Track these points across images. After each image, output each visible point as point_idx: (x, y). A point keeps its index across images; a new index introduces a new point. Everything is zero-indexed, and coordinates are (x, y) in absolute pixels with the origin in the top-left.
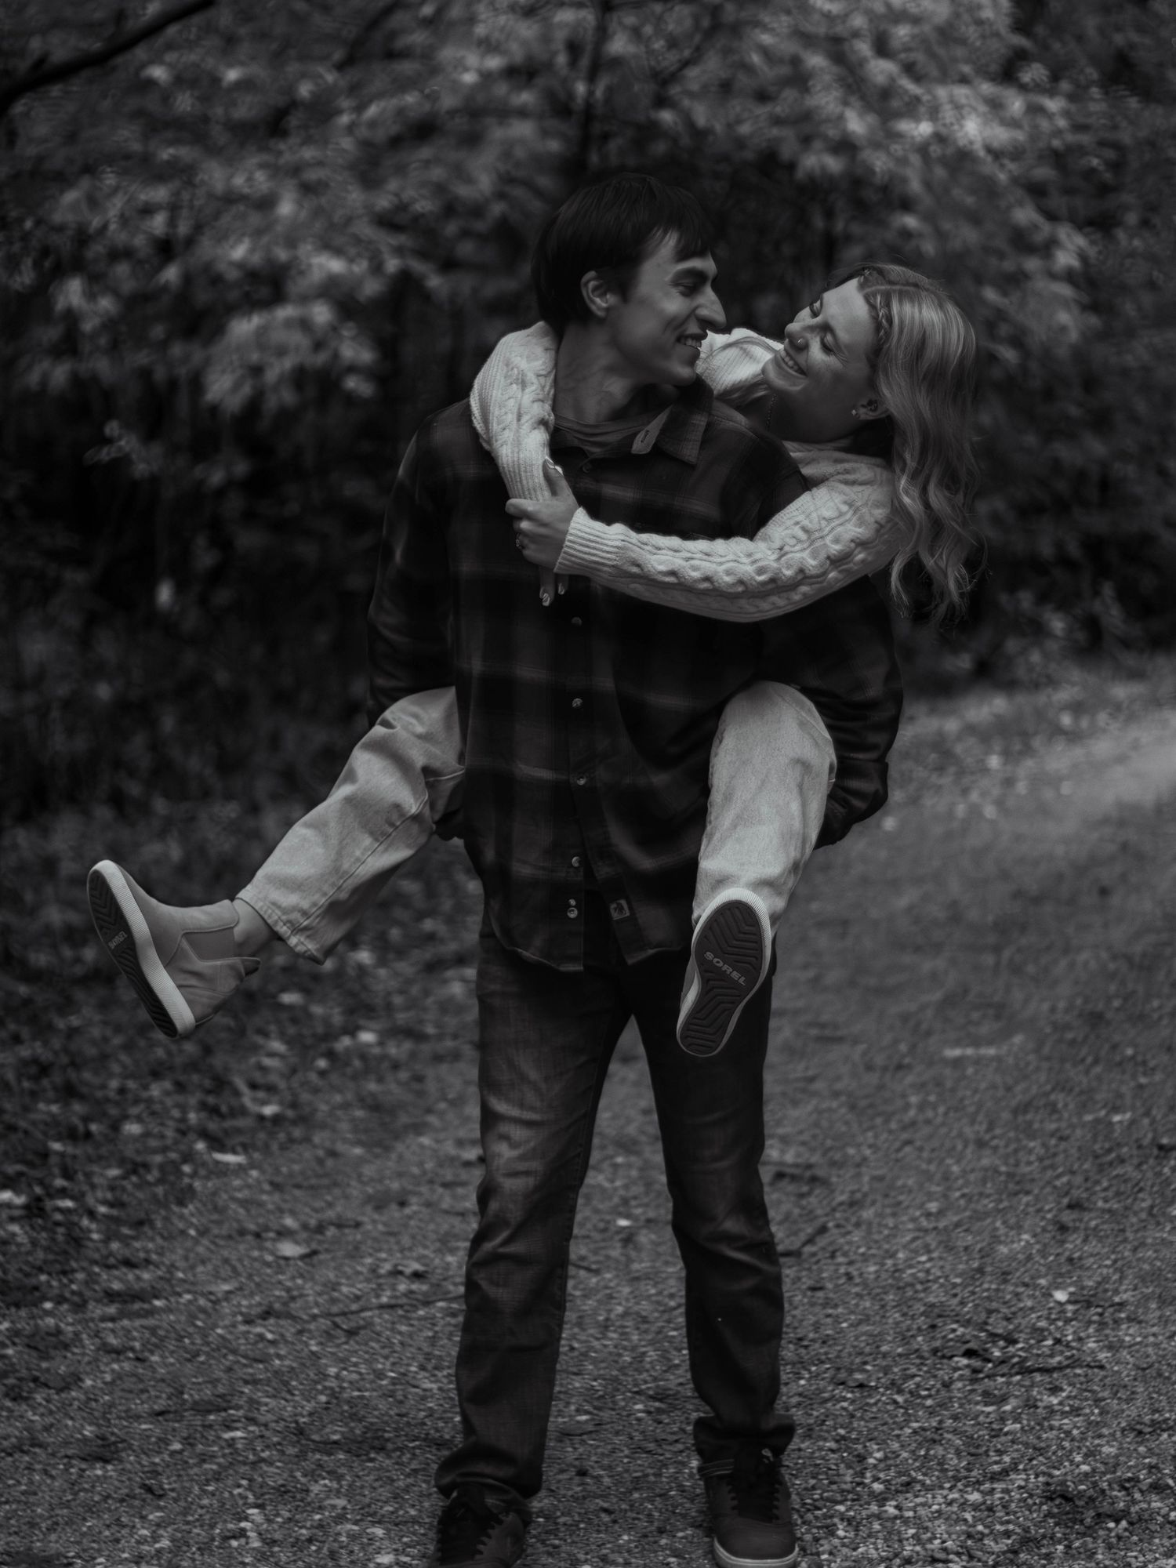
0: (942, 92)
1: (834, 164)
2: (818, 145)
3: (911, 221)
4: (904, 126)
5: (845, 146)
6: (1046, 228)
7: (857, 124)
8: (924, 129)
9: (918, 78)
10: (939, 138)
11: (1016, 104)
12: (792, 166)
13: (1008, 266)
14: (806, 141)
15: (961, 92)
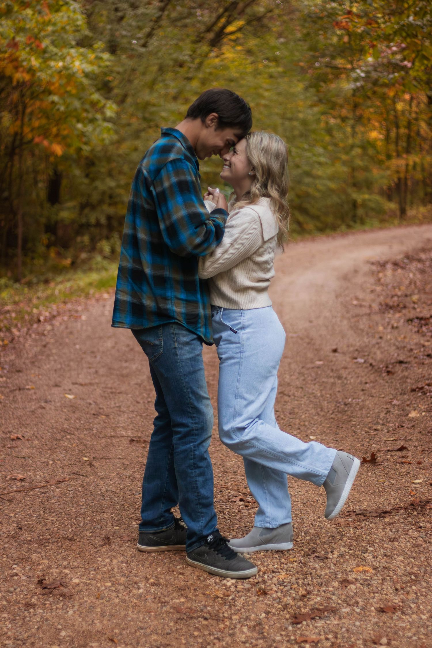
0: (65, 51)
1: (27, 77)
2: (21, 69)
3: (56, 98)
4: (52, 63)
5: (31, 71)
6: (103, 101)
7: (35, 62)
8: (61, 64)
9: (56, 46)
10: (65, 68)
11: (92, 56)
12: (10, 78)
13: (90, 116)
14: (16, 68)
15: (73, 51)
